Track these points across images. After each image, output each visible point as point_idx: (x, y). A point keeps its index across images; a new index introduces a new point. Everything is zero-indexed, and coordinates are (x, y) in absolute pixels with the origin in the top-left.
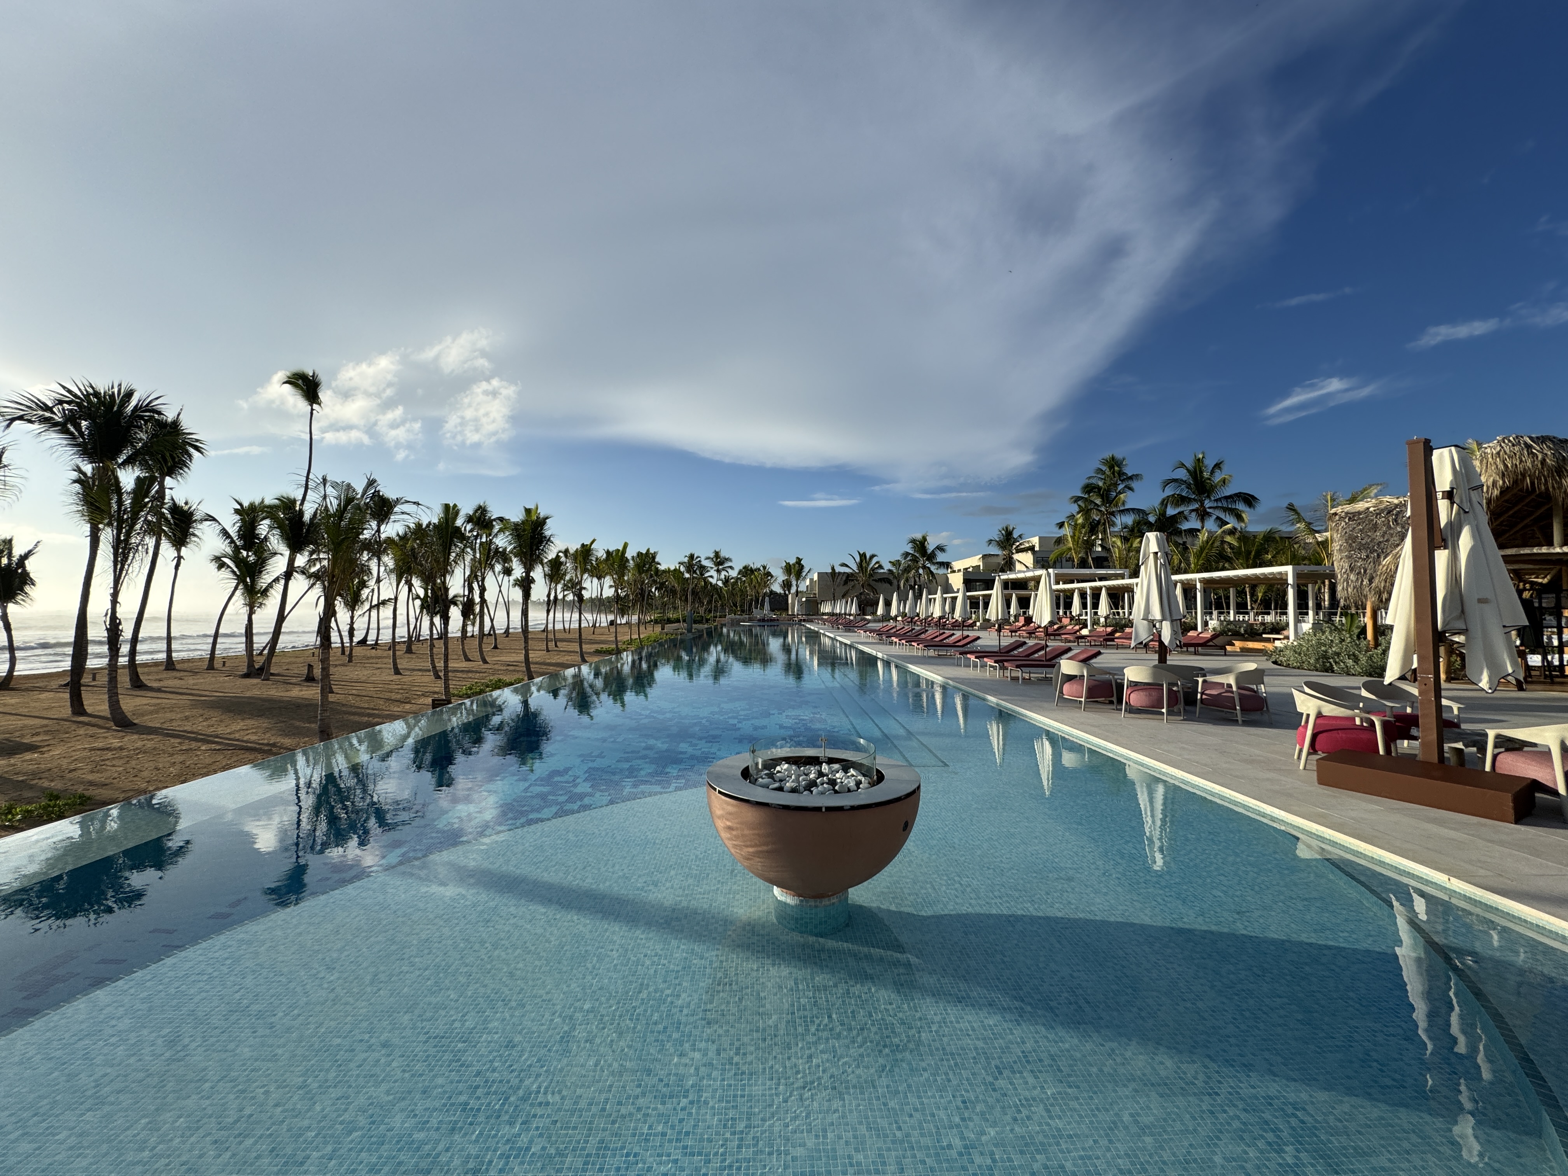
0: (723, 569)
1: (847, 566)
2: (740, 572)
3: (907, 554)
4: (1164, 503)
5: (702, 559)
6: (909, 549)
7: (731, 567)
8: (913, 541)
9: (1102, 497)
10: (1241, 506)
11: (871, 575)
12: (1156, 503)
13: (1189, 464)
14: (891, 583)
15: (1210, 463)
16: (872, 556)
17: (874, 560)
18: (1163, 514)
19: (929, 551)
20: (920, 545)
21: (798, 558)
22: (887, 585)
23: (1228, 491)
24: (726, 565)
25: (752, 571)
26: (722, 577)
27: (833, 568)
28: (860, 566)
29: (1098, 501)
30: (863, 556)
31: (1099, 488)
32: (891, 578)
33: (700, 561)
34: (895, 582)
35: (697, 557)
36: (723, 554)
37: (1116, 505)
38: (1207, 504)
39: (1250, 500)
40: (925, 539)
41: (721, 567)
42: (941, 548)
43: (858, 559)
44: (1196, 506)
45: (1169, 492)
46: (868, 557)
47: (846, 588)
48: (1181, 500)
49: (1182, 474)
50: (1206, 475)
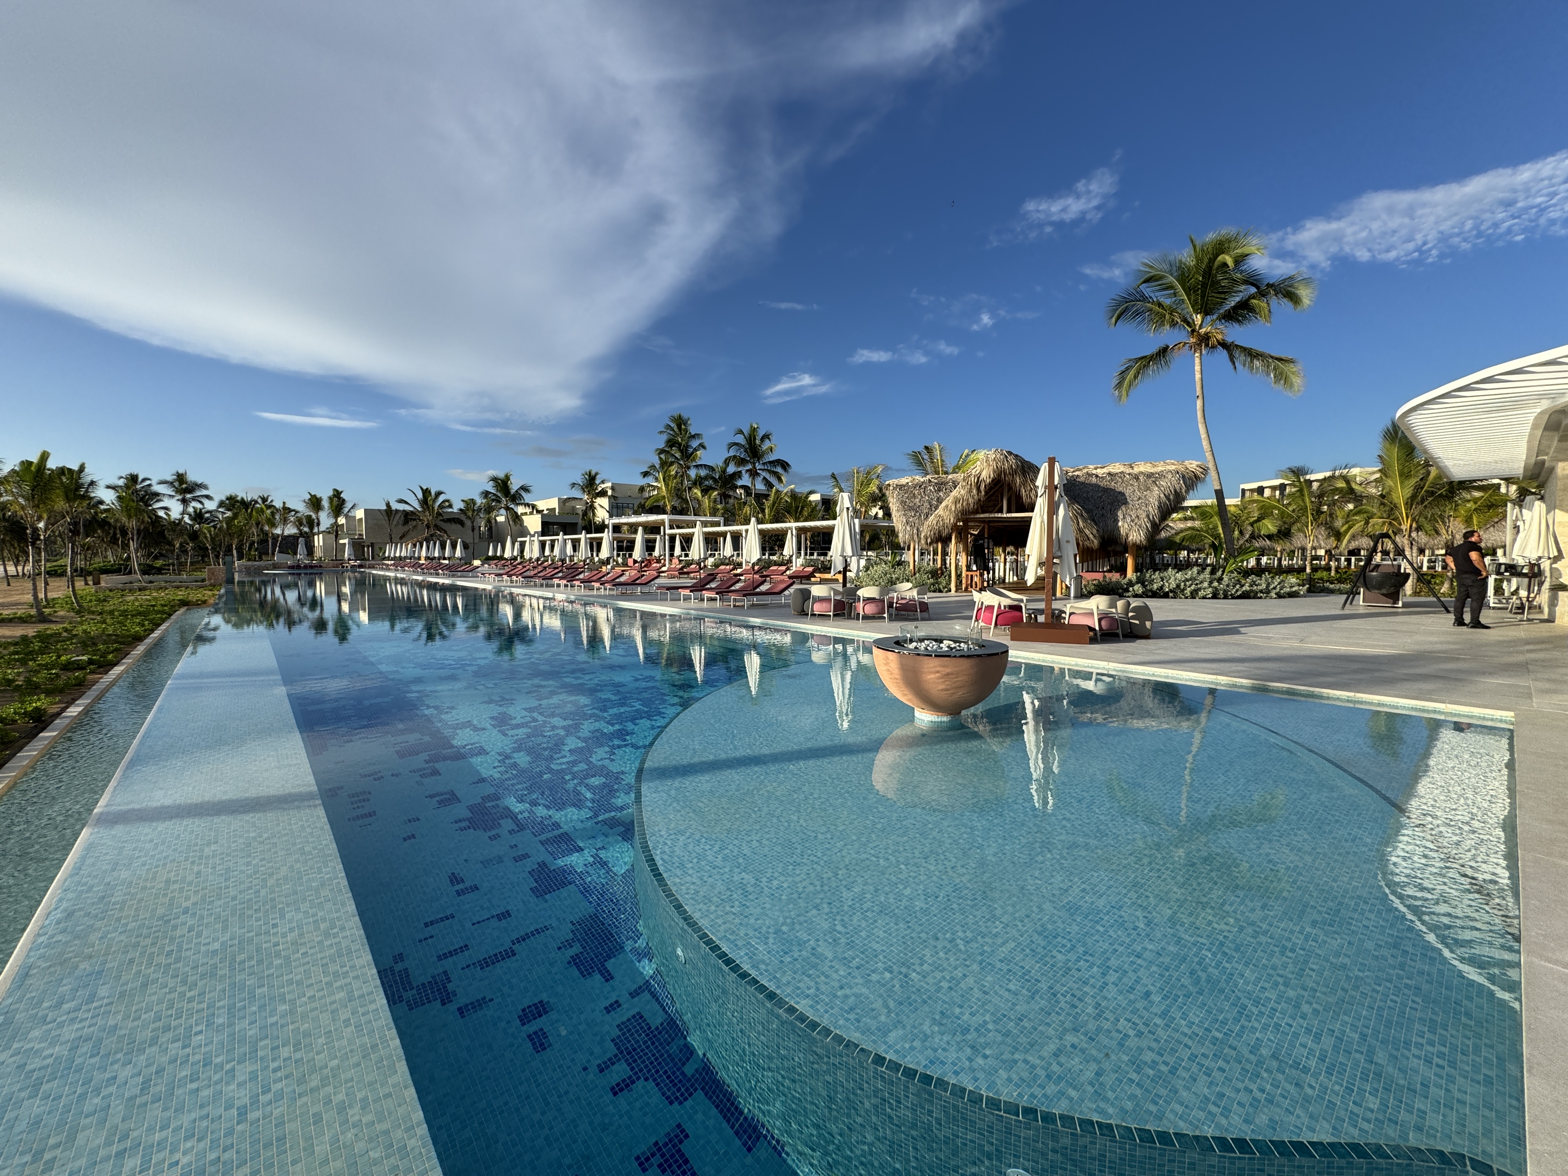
0: (194, 499)
1: (406, 503)
2: (221, 504)
3: (486, 494)
4: (727, 462)
5: (154, 482)
6: (490, 487)
7: (208, 497)
8: (494, 479)
9: (682, 452)
10: (779, 470)
11: (439, 514)
12: (721, 463)
13: (746, 431)
14: (462, 523)
15: (761, 433)
16: (439, 494)
17: (441, 498)
18: (724, 471)
19: (513, 491)
20: (503, 484)
21: (335, 490)
22: (459, 526)
23: (772, 457)
24: (198, 493)
25: (245, 504)
26: (190, 510)
27: (388, 505)
28: (424, 502)
29: (678, 455)
30: (426, 492)
31: (680, 444)
32: (463, 517)
33: (150, 485)
34: (468, 523)
35: (144, 480)
36: (193, 477)
37: (694, 460)
38: (758, 466)
39: (785, 465)
40: (507, 477)
41: (188, 496)
42: (525, 489)
43: (420, 495)
44: (750, 467)
45: (732, 453)
46: (433, 493)
47: (406, 528)
48: (741, 462)
49: (741, 439)
50: (758, 442)
